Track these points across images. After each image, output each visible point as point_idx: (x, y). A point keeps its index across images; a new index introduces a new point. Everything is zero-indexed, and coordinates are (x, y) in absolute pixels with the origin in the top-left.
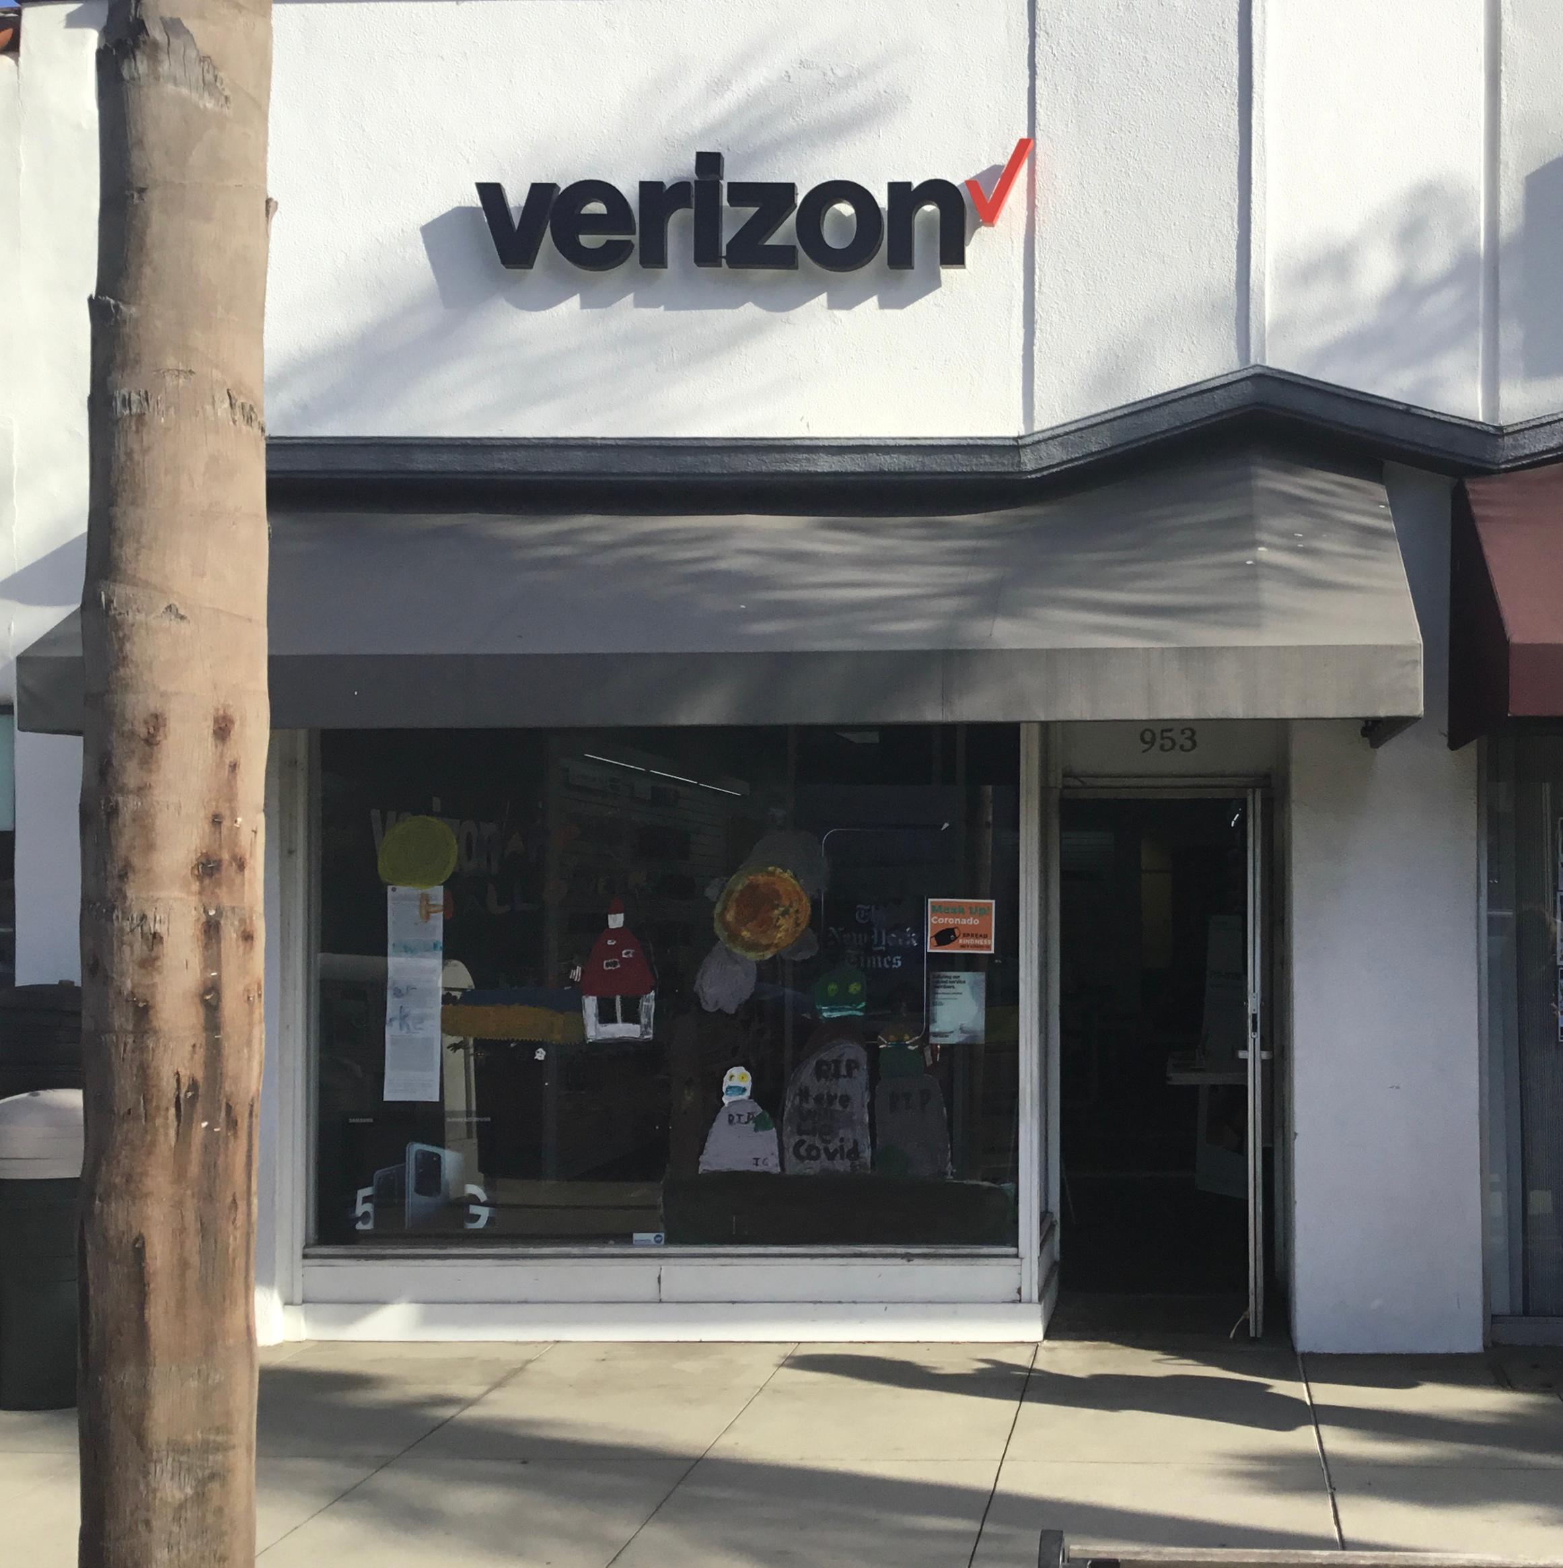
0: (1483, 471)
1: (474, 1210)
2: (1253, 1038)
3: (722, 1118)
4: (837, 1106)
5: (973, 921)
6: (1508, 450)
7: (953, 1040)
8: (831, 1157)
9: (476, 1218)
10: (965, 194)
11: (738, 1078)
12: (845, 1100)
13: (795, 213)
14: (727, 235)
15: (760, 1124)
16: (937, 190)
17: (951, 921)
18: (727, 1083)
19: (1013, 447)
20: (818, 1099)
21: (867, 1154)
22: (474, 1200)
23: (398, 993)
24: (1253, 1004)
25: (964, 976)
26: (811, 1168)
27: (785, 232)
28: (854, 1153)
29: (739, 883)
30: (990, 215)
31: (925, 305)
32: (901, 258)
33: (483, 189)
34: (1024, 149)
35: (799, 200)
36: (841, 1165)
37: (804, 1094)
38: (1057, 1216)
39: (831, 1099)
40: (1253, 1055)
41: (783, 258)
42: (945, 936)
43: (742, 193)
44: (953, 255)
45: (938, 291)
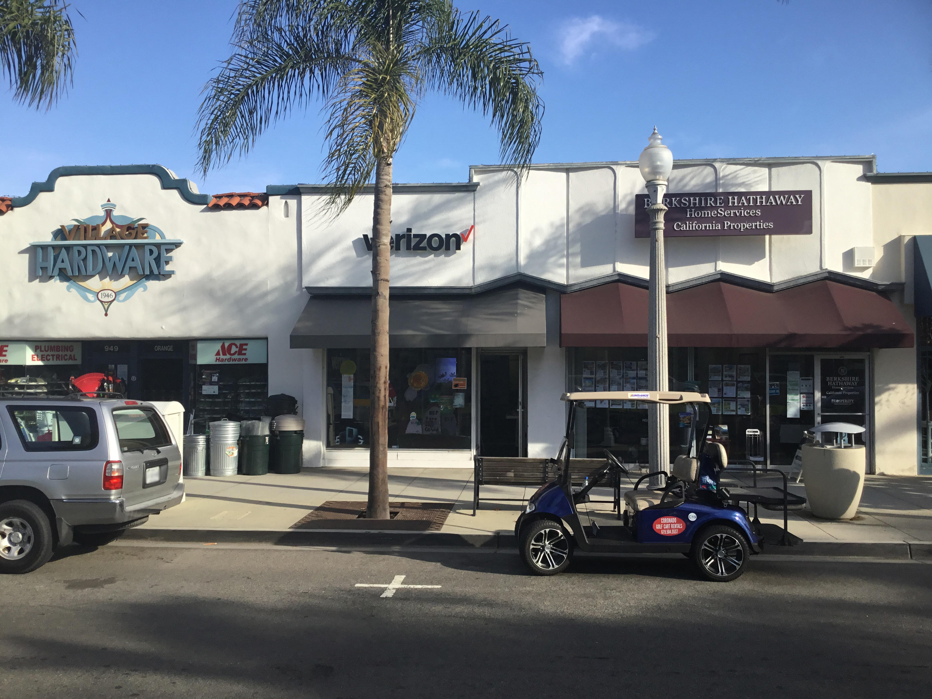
0: (564, 293)
1: (360, 441)
2: (520, 407)
3: (410, 423)
4: (434, 420)
5: (462, 382)
6: (569, 290)
7: (458, 407)
8: (433, 430)
9: (360, 442)
10: (460, 235)
11: (413, 414)
12: (436, 419)
13: (426, 239)
14: (413, 244)
15: (418, 424)
16: (455, 235)
17: (457, 382)
18: (411, 415)
19: (470, 288)
20: (430, 419)
21: (440, 430)
22: (360, 439)
23: (344, 396)
24: (520, 400)
25: (460, 394)
26: (428, 433)
27: (424, 244)
28: (437, 430)
29: (413, 374)
30: (466, 240)
31: (452, 257)
32: (448, 248)
33: (364, 235)
34: (473, 227)
35: (427, 237)
36: (435, 432)
37: (427, 418)
38: (480, 445)
39: (433, 419)
40: (520, 410)
41: (424, 249)
42: (456, 385)
43: (416, 236)
44: (458, 248)
45: (455, 255)
